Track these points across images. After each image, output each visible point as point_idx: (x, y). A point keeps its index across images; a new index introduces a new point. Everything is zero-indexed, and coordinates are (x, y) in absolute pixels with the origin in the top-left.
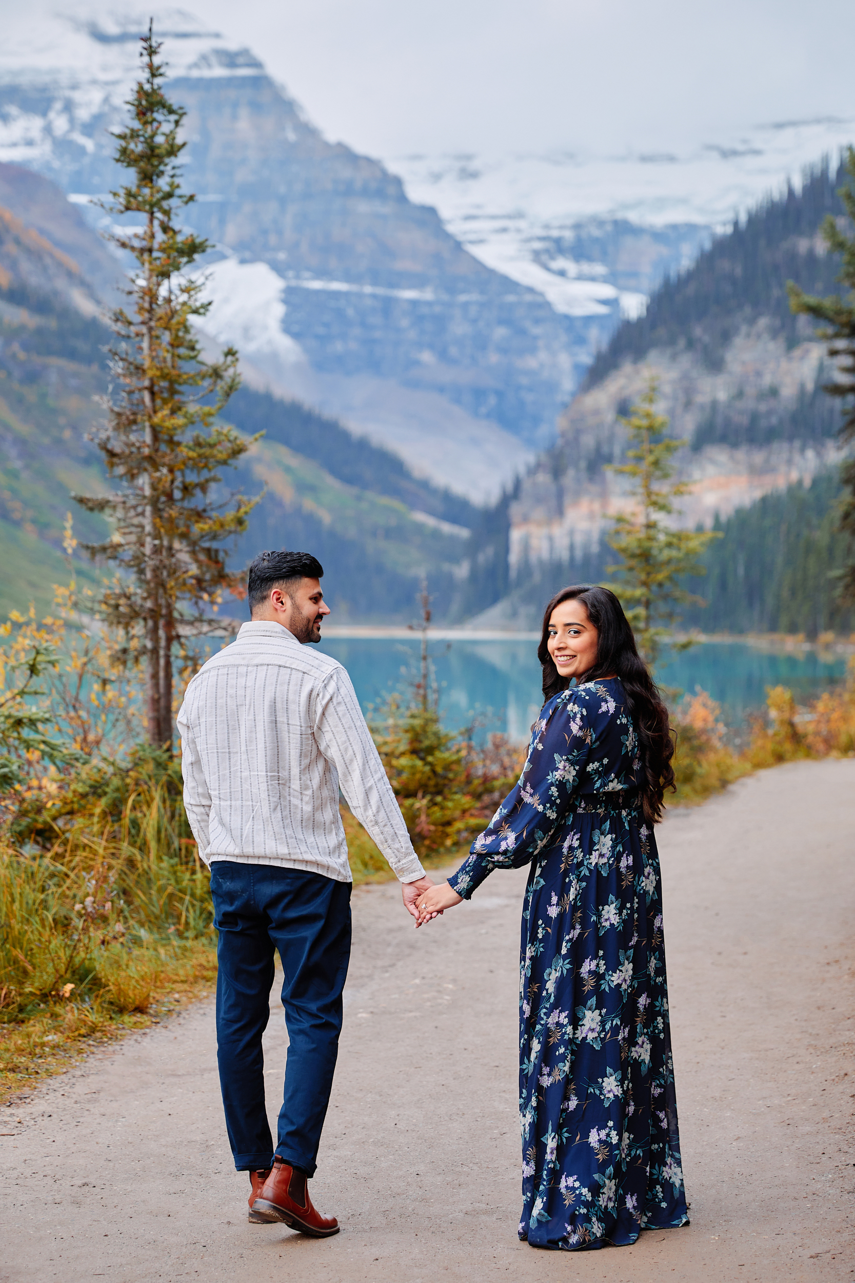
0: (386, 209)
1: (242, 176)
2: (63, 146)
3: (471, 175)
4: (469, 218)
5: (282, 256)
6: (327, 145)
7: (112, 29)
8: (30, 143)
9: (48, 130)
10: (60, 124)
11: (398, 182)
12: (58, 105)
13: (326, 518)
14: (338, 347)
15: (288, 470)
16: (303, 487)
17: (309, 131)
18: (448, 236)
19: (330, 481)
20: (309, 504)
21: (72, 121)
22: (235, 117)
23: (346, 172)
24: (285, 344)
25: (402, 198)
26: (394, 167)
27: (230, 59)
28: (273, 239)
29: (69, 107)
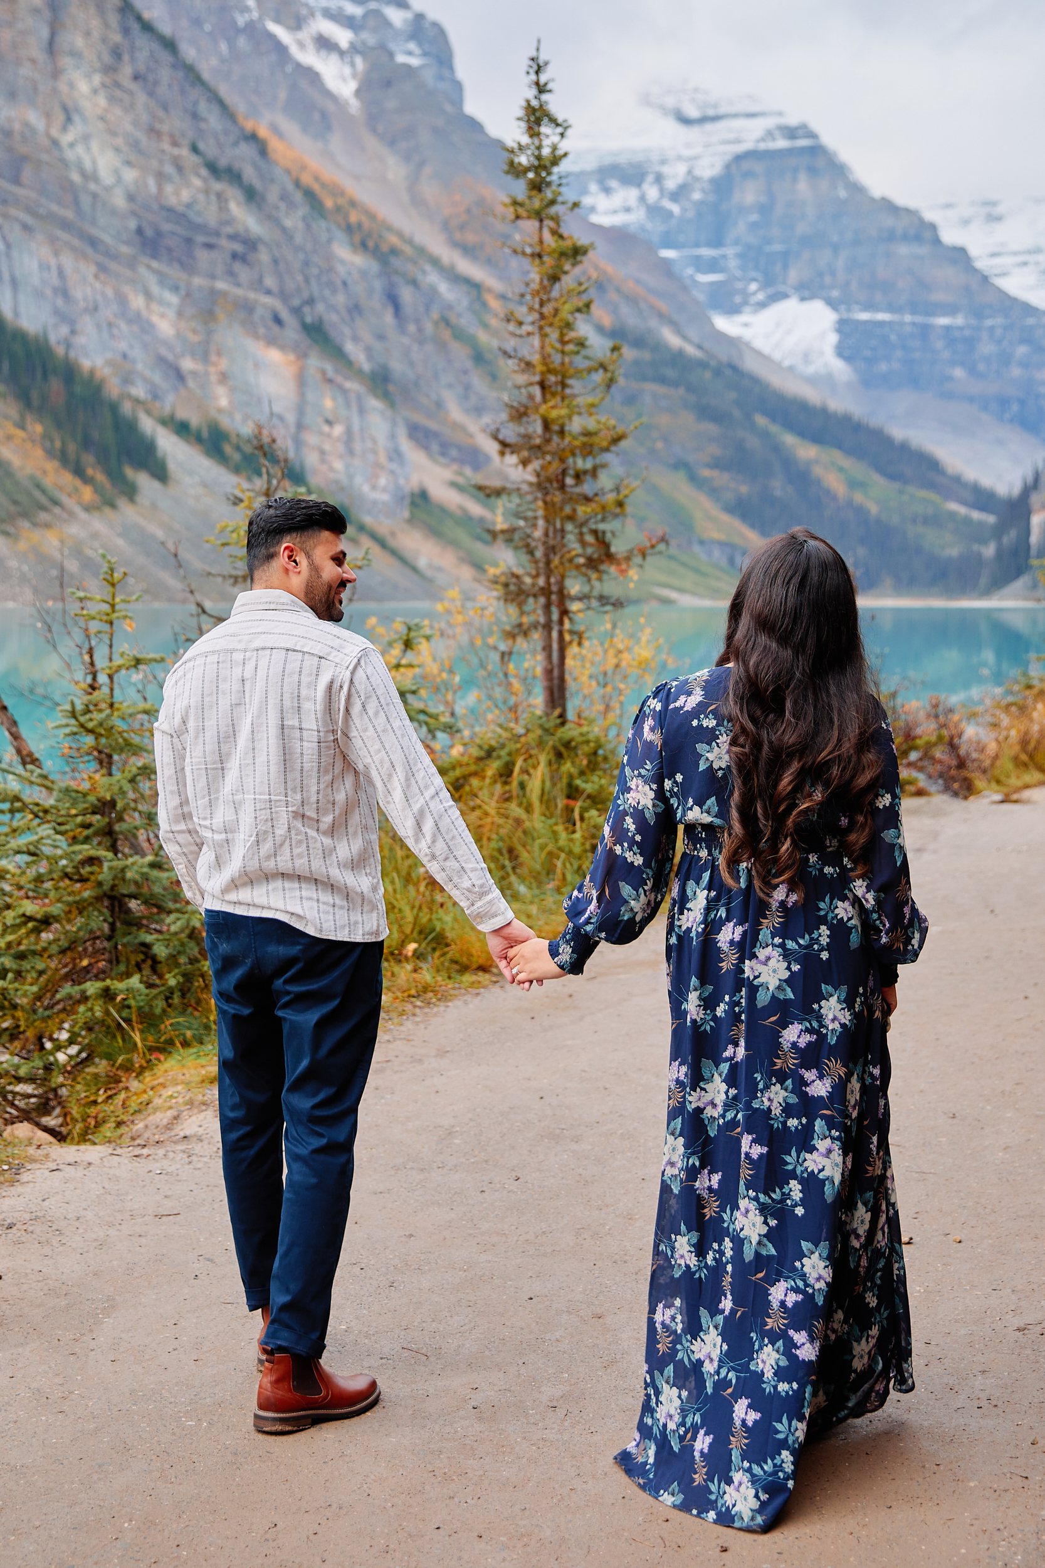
0: (923, 250)
1: (801, 229)
2: (654, 211)
3: (994, 218)
4: (994, 255)
5: (835, 293)
6: (873, 200)
7: (693, 112)
8: (628, 210)
9: (642, 198)
10: (652, 193)
11: (933, 227)
12: (650, 178)
13: (873, 509)
14: (883, 367)
15: (841, 469)
16: (854, 484)
17: (857, 189)
18: (976, 271)
19: (877, 478)
20: (858, 497)
21: (662, 190)
22: (795, 180)
23: (889, 222)
24: (840, 368)
25: (937, 241)
26: (929, 216)
27: (791, 132)
28: (828, 280)
29: (659, 179)
